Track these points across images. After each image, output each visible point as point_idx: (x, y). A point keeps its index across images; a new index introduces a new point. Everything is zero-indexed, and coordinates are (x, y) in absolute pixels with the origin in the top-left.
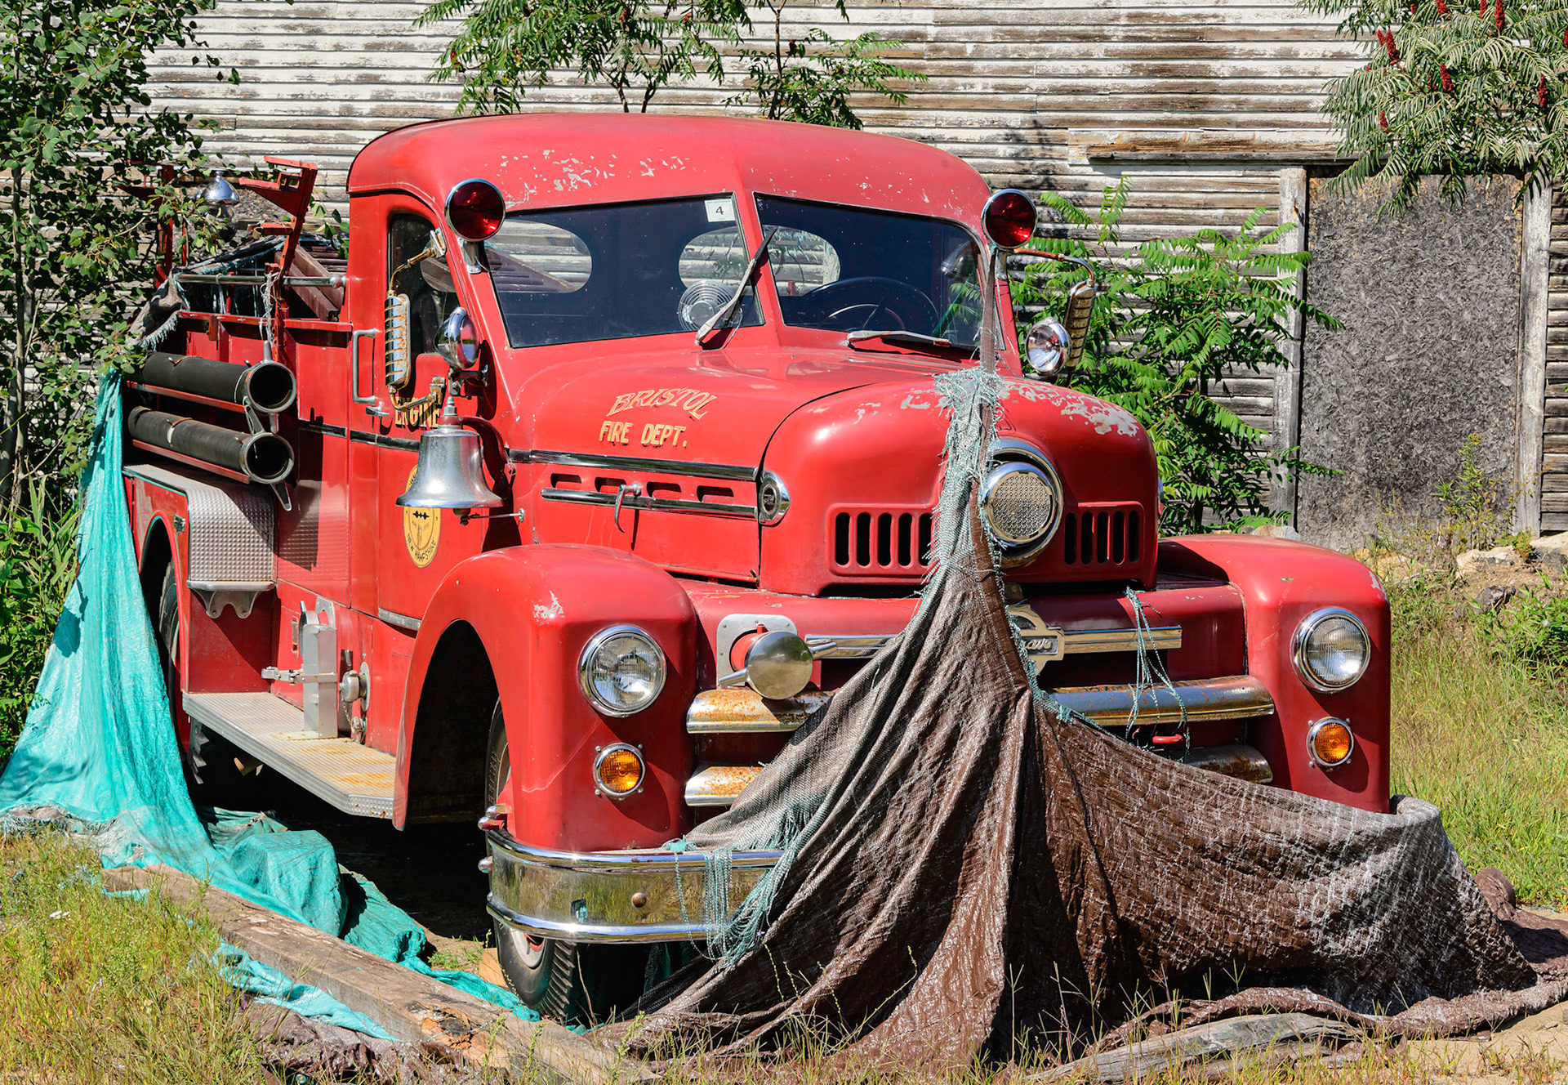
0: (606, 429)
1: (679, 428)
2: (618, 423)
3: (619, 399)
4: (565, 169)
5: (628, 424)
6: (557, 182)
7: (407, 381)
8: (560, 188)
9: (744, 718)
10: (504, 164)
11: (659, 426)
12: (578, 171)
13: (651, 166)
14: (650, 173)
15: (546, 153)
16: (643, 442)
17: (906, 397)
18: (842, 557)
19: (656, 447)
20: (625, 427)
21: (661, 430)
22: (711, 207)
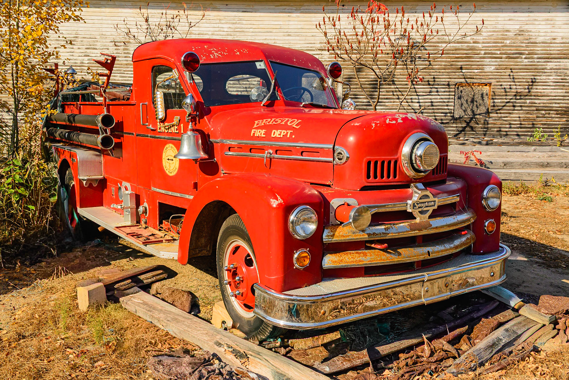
0: (254, 132)
1: (289, 132)
2: (259, 130)
3: (256, 122)
4: (213, 52)
5: (264, 130)
6: (211, 55)
7: (164, 118)
8: (212, 57)
9: (344, 236)
10: (194, 49)
11: (279, 131)
12: (217, 52)
13: (238, 51)
14: (238, 53)
15: (206, 46)
16: (272, 136)
17: (387, 119)
18: (368, 177)
19: (279, 138)
20: (263, 131)
21: (281, 132)
22: (257, 64)
